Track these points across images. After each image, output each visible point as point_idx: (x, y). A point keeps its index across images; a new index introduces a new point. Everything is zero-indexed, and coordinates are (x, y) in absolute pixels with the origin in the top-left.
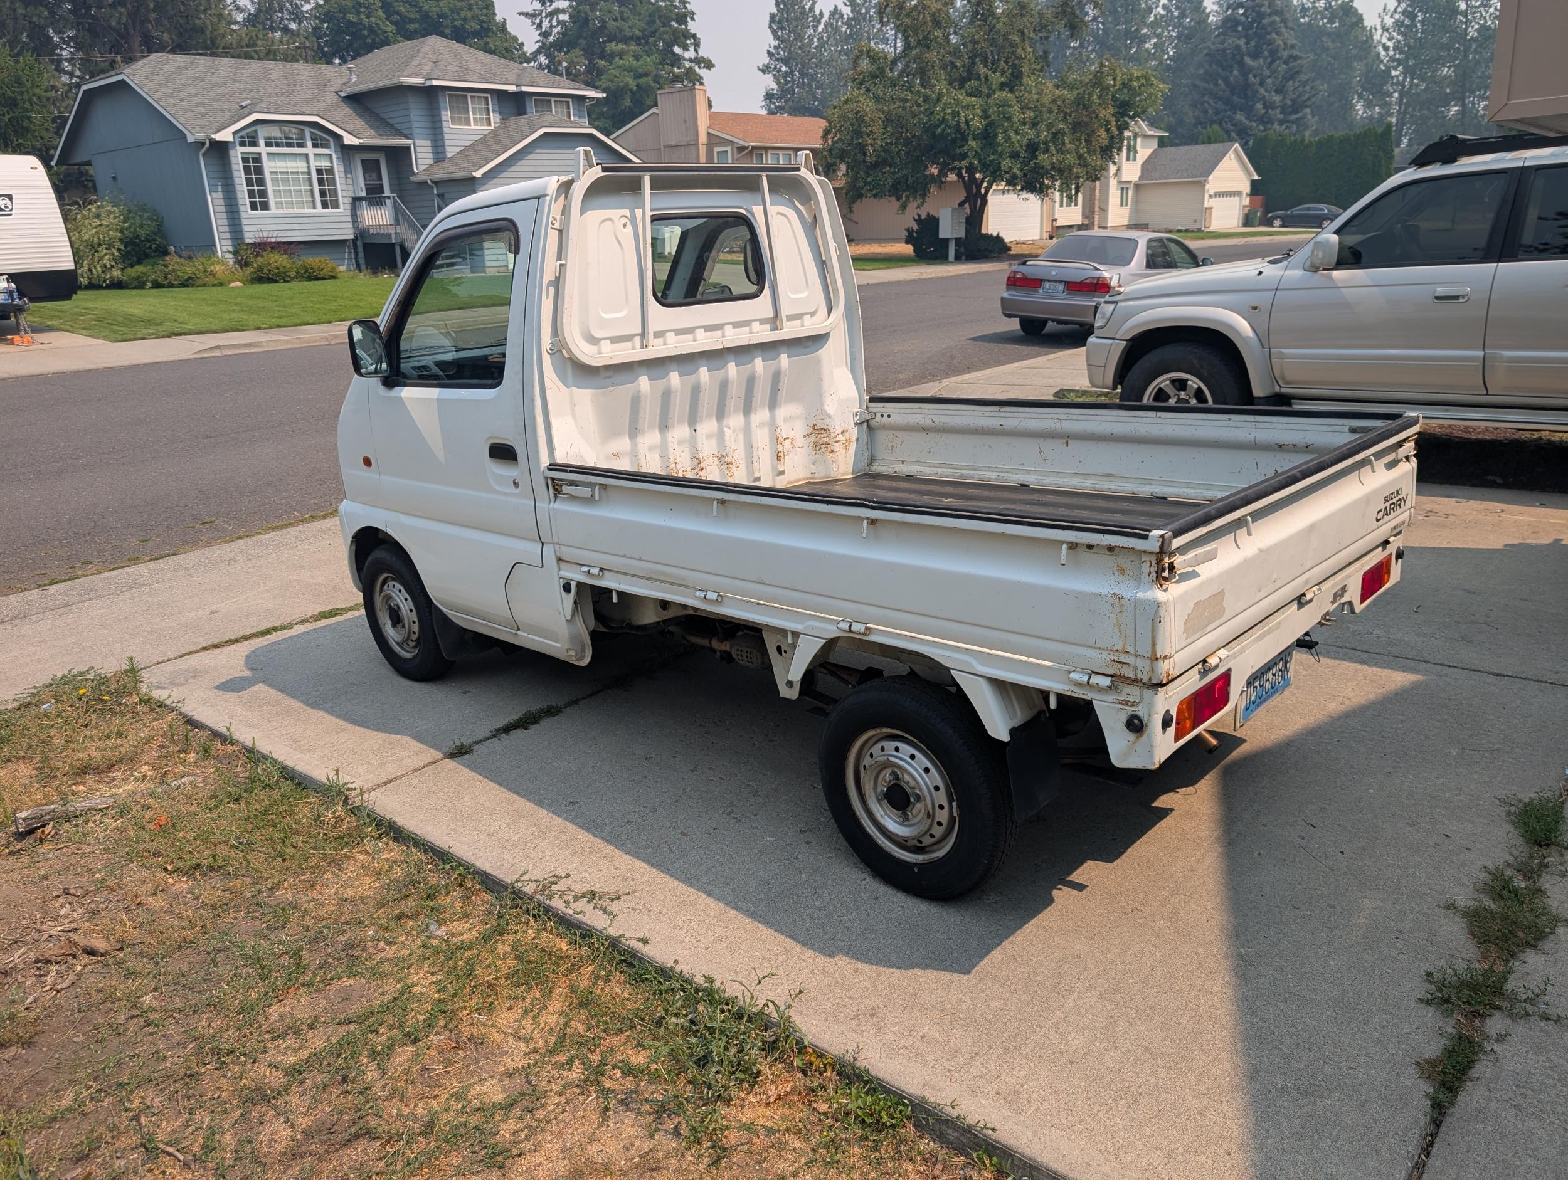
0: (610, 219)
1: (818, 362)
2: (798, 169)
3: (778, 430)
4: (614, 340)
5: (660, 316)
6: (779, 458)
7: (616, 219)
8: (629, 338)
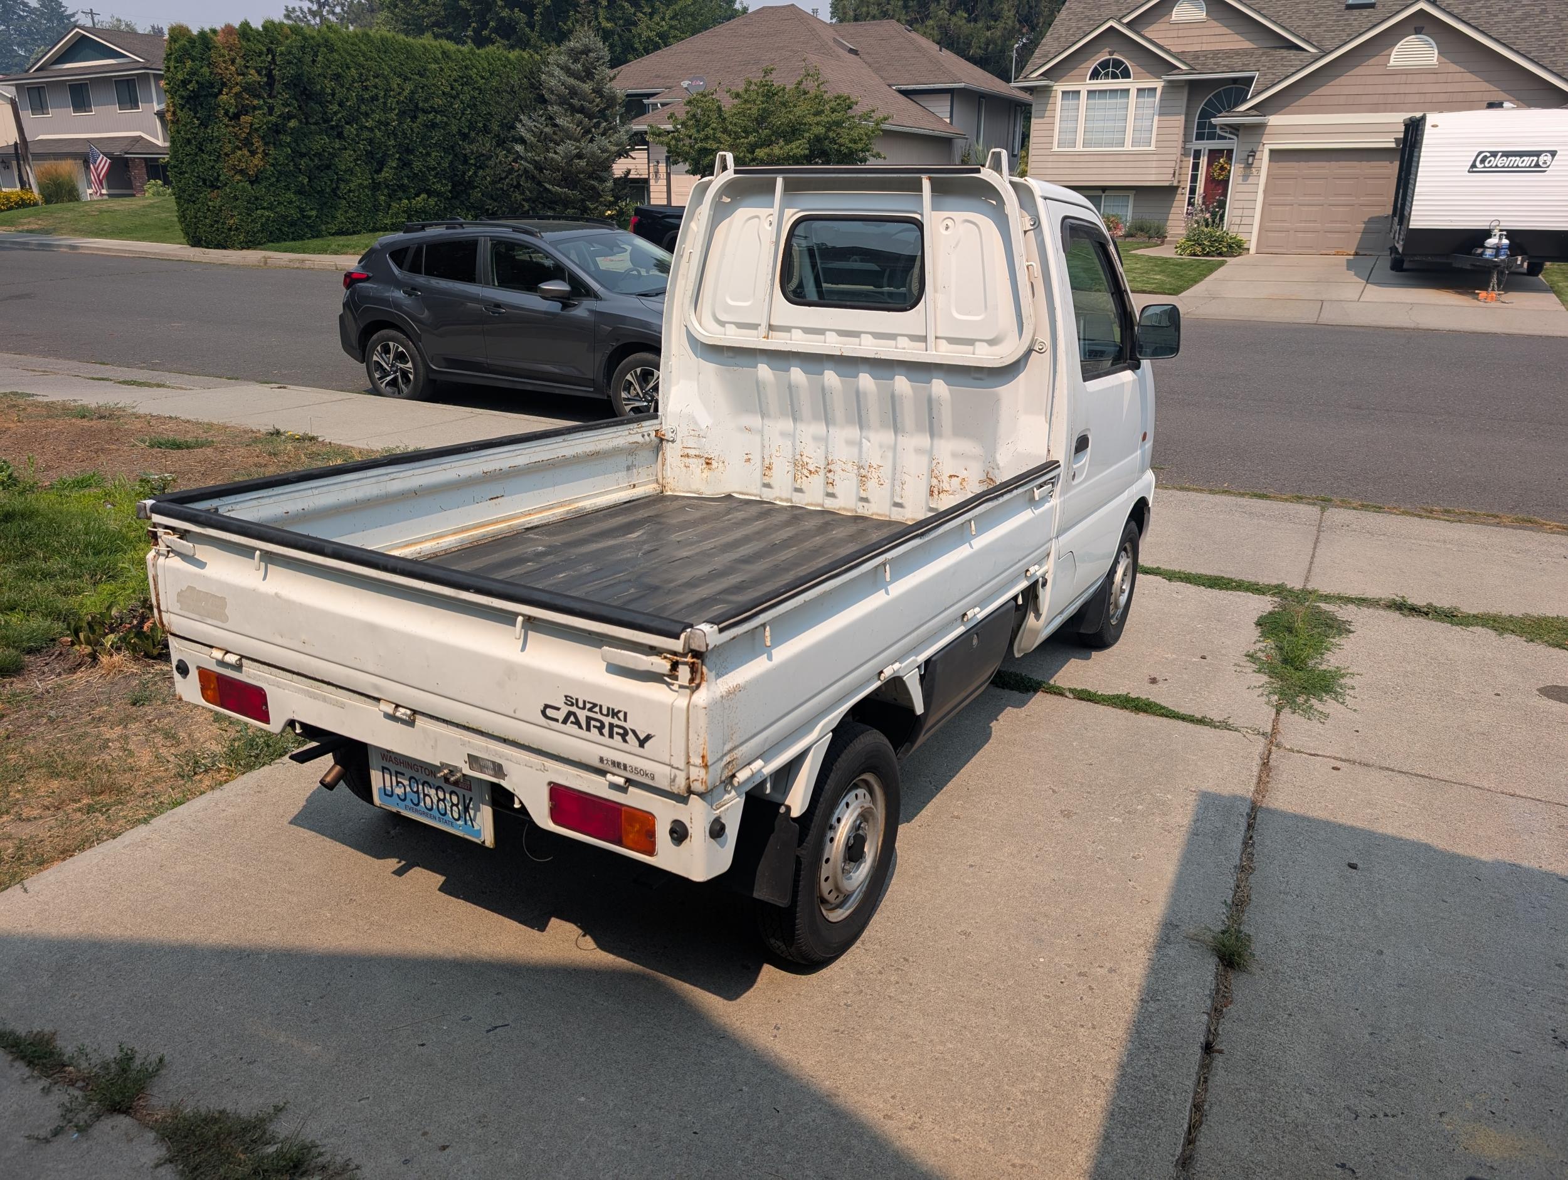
0: (757, 217)
1: (997, 400)
2: (978, 171)
3: (935, 462)
4: (740, 326)
5: (787, 312)
6: (931, 493)
7: (763, 217)
8: (755, 327)
